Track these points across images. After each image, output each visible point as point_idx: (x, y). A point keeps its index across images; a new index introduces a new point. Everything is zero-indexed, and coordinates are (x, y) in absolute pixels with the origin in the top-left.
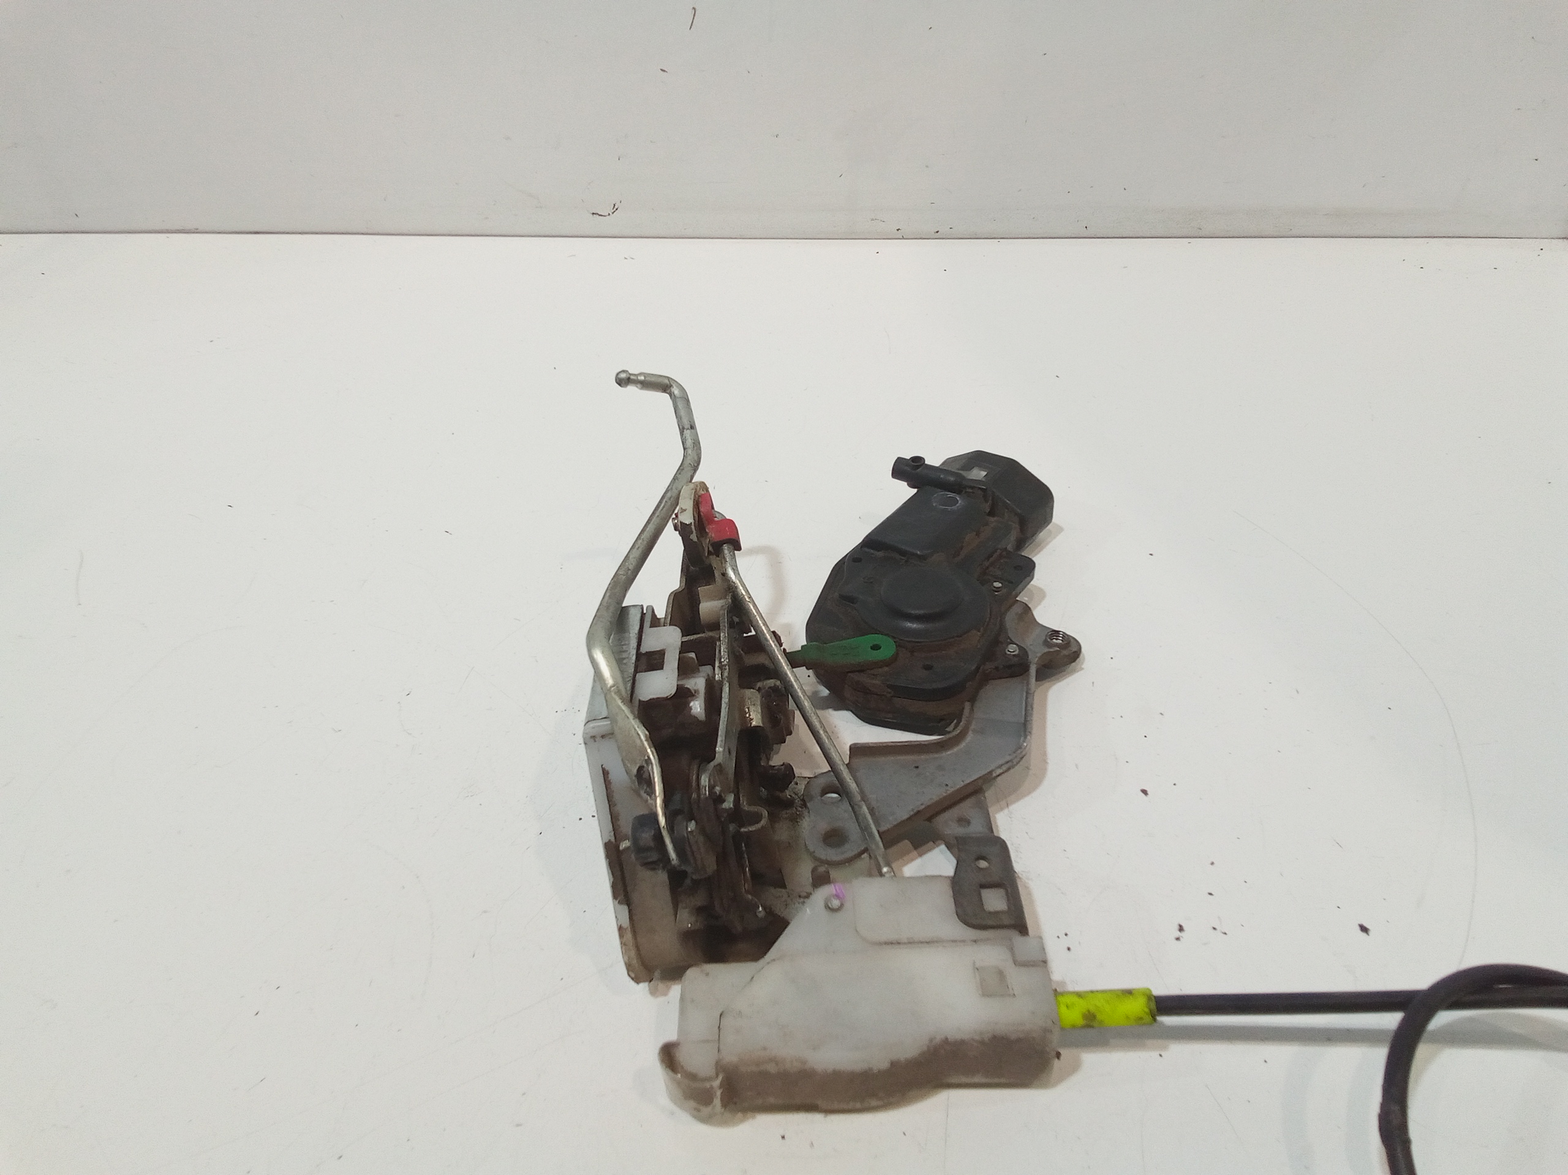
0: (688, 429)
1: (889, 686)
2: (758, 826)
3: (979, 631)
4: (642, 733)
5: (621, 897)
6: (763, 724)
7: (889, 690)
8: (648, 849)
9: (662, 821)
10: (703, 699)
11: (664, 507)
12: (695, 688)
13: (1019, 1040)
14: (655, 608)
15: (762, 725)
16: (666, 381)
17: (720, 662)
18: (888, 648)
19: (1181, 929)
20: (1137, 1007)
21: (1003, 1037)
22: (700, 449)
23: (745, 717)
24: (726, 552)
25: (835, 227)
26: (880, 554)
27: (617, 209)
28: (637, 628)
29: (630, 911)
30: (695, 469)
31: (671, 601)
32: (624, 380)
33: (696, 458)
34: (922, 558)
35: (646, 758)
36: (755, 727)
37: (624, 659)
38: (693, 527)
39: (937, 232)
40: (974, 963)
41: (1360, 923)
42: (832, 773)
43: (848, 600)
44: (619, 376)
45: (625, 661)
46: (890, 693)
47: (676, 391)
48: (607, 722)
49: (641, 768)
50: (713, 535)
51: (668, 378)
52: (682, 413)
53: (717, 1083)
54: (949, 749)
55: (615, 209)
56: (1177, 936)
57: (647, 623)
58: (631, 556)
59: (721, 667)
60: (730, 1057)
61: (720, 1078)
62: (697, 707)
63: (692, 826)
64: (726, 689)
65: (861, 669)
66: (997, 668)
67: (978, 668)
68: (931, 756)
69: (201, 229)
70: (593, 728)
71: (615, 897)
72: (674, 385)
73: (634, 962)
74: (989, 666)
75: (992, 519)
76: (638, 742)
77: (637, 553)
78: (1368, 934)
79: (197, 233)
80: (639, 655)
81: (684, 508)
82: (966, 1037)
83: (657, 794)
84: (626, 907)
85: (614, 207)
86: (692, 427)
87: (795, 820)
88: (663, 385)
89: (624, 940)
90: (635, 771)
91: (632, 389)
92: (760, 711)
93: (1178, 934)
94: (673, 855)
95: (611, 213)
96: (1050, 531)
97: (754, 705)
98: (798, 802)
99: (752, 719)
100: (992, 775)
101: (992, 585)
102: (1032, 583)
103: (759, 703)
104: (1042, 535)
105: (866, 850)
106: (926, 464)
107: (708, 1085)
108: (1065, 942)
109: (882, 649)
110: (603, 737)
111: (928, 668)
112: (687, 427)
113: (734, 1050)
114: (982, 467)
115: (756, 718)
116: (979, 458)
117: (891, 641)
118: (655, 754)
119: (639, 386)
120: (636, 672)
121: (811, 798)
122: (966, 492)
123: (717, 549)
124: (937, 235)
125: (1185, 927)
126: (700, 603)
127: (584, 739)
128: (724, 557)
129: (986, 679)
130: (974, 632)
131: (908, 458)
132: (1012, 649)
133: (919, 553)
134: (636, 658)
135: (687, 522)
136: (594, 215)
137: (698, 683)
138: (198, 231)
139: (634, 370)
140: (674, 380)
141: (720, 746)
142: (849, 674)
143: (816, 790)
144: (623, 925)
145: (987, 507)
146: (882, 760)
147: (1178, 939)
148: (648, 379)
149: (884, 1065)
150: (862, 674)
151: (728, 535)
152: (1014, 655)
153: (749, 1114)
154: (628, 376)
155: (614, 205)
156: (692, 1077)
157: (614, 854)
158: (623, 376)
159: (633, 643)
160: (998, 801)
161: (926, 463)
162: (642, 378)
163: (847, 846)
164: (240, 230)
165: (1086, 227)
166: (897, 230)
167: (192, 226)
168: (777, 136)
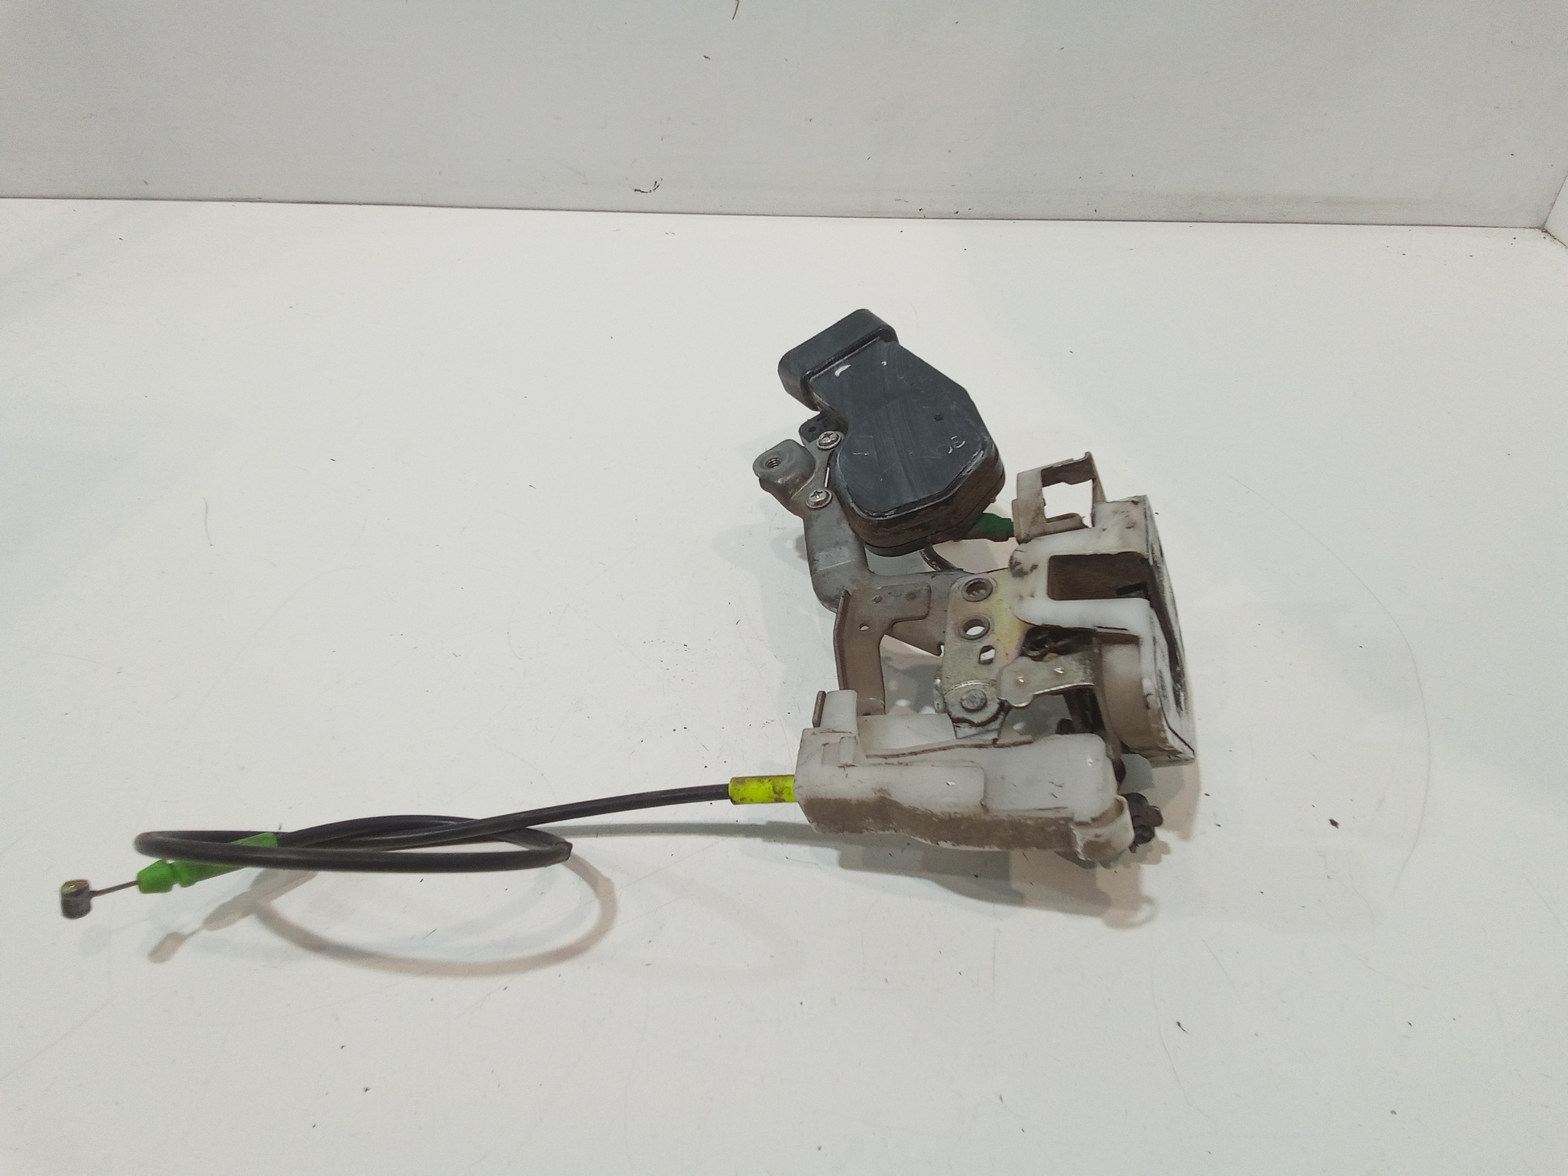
25: (861, 206)
27: (658, 186)
39: (957, 213)
41: (1331, 818)
55: (656, 186)
69: (264, 198)
78: (1337, 827)
79: (261, 201)
85: (655, 184)
95: (652, 190)
124: (957, 216)
136: (637, 192)
155: (656, 182)
164: (300, 200)
165: (1095, 211)
166: (920, 210)
167: (256, 196)
168: (810, 120)
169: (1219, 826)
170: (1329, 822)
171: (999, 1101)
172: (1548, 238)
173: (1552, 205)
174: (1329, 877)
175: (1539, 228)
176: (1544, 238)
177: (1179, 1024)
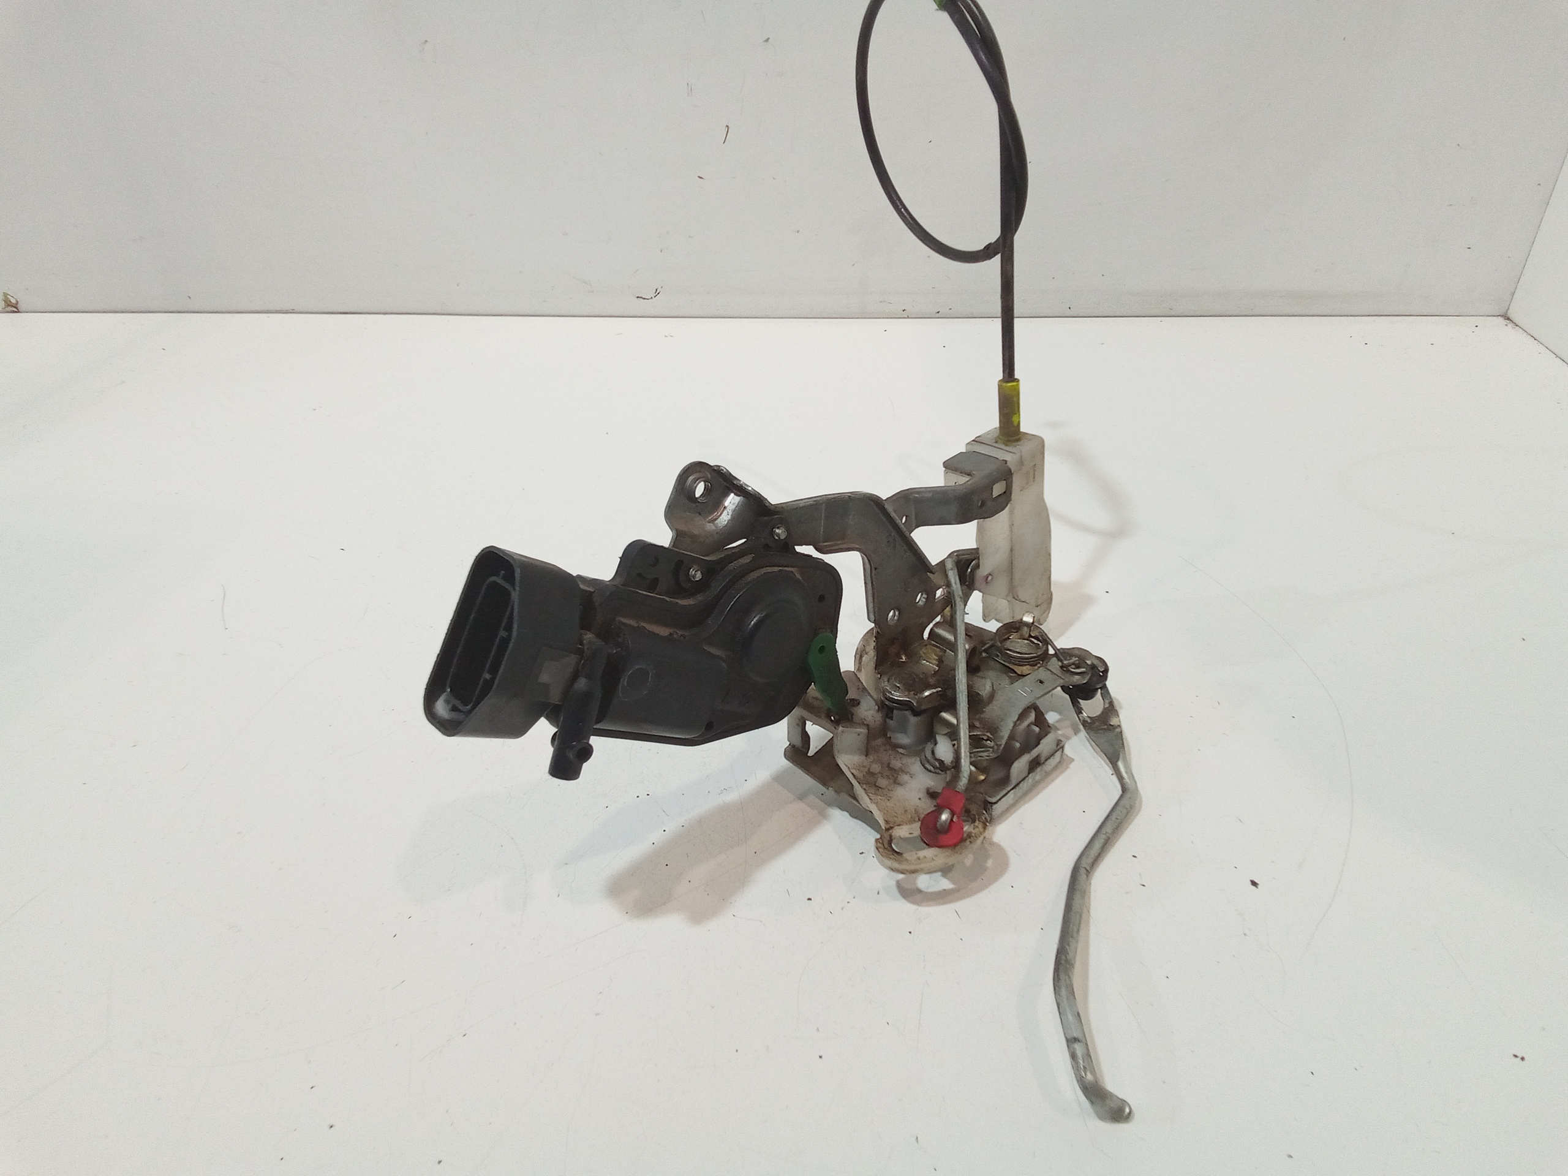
25: (848, 308)
27: (658, 294)
39: (938, 312)
41: (1252, 879)
55: (656, 294)
69: (297, 309)
78: (1257, 887)
79: (293, 313)
85: (656, 292)
95: (653, 297)
124: (938, 315)
136: (639, 299)
155: (656, 290)
164: (332, 310)
165: (1070, 308)
166: (904, 311)
167: (289, 307)
168: (798, 232)
169: (1144, 886)
170: (1250, 883)
172: (1510, 325)
173: (1513, 294)
174: (1245, 934)
175: (1502, 316)
176: (1506, 325)
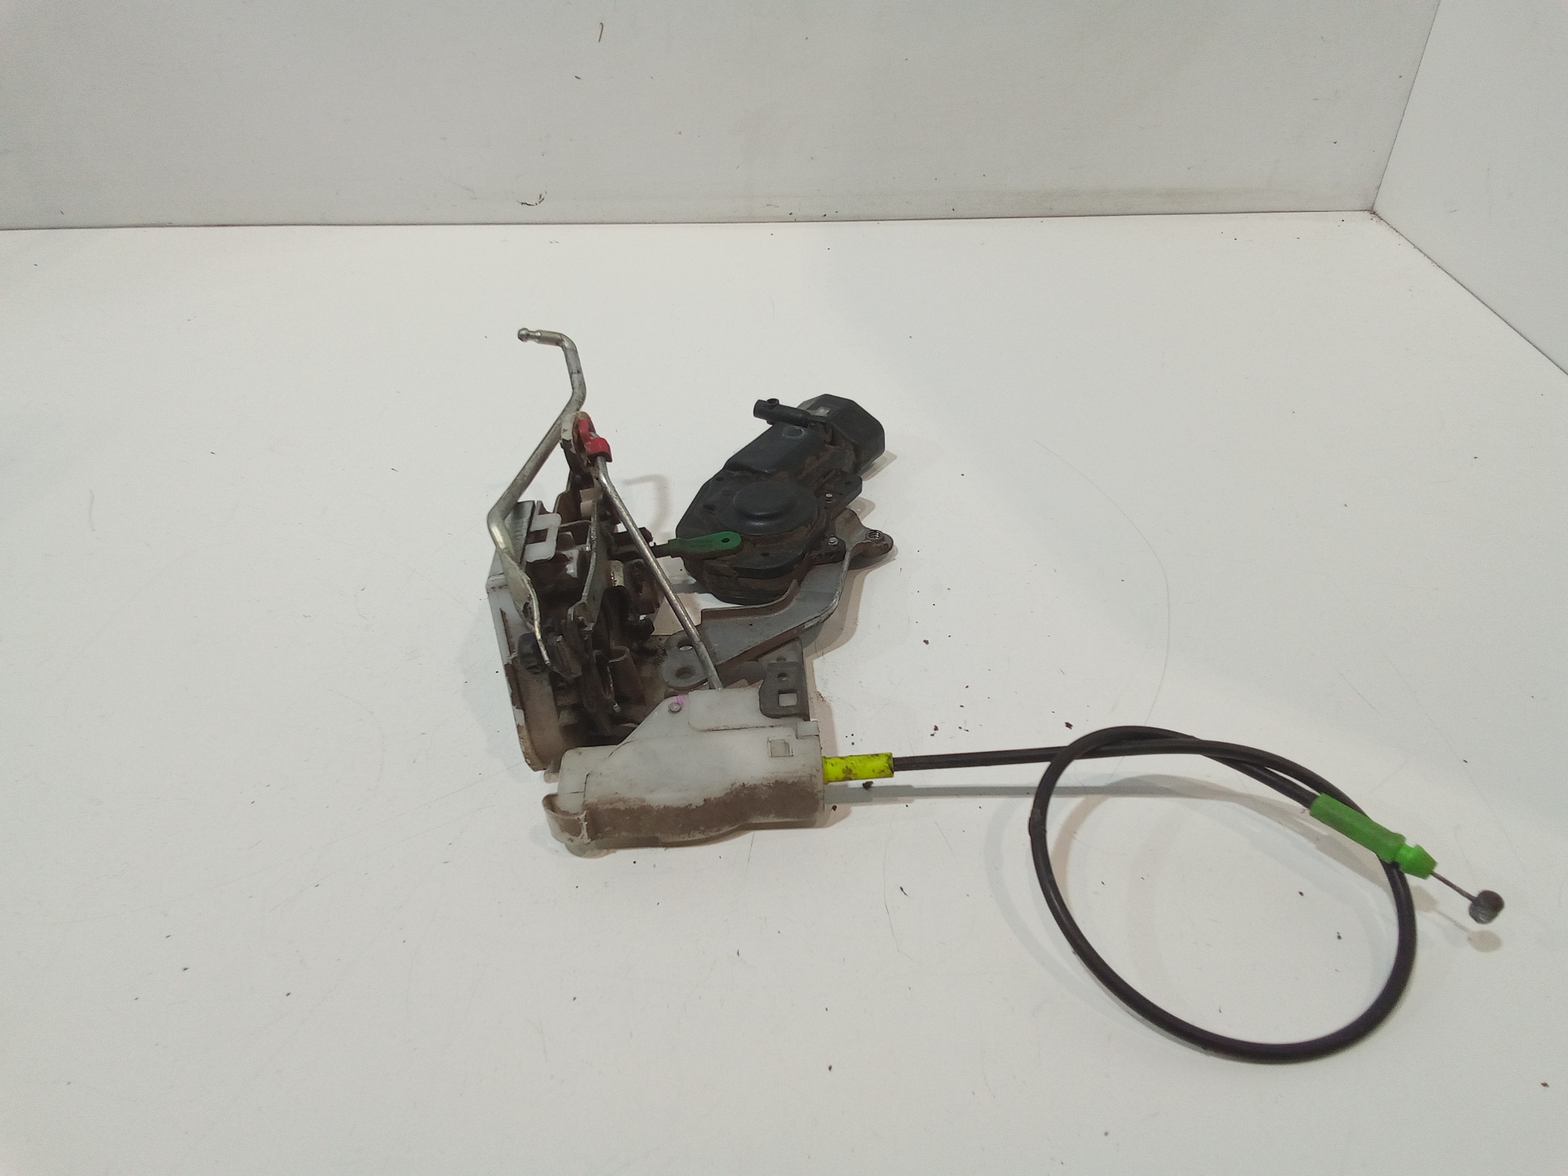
0: (575, 373)
1: (735, 569)
2: (622, 658)
3: (807, 527)
4: (526, 579)
5: (519, 704)
6: (625, 584)
7: (735, 572)
8: (528, 655)
9: (539, 636)
10: (576, 562)
11: (554, 431)
12: (571, 556)
13: (793, 784)
14: (544, 503)
15: (623, 585)
16: (559, 337)
17: (591, 538)
18: (735, 540)
19: (936, 728)
20: (882, 763)
21: (782, 781)
22: (585, 388)
23: (611, 579)
24: (599, 462)
25: (736, 212)
26: (736, 473)
27: (543, 199)
28: (529, 515)
29: (525, 714)
30: (581, 403)
31: (558, 500)
32: (525, 336)
33: (581, 395)
34: (768, 476)
35: (529, 596)
36: (618, 586)
37: (518, 536)
38: (572, 442)
39: (825, 215)
40: (768, 738)
41: (1066, 720)
42: (684, 632)
43: (710, 508)
44: (521, 333)
45: (518, 538)
46: (735, 574)
47: (566, 344)
48: (502, 577)
49: (526, 604)
50: (589, 450)
51: (560, 334)
52: (571, 361)
53: (582, 816)
54: (775, 612)
55: (541, 200)
56: (932, 733)
57: (537, 512)
58: (526, 467)
59: (591, 542)
60: (591, 799)
61: (585, 812)
62: (571, 569)
63: (560, 638)
64: (594, 556)
65: (714, 556)
66: (820, 555)
67: (803, 555)
68: (763, 617)
70: (493, 581)
71: (513, 704)
72: (564, 339)
73: (530, 751)
74: (815, 554)
75: (832, 447)
76: (523, 586)
77: (531, 465)
78: (1071, 728)
80: (529, 533)
81: (566, 429)
82: (758, 783)
83: (535, 618)
84: (522, 711)
85: (540, 198)
86: (579, 372)
87: (657, 663)
88: (556, 340)
89: (521, 735)
90: (522, 608)
91: (531, 343)
92: (622, 575)
93: (933, 732)
94: (546, 658)
95: (538, 202)
96: (885, 459)
97: (618, 571)
98: (660, 651)
99: (615, 581)
100: (804, 626)
101: (825, 496)
102: (860, 496)
103: (621, 570)
104: (877, 461)
105: (706, 680)
106: (781, 405)
107: (576, 818)
108: (851, 739)
109: (729, 542)
110: (500, 587)
111: (765, 555)
112: (575, 372)
113: (594, 796)
114: (825, 406)
115: (619, 580)
116: (826, 400)
117: (738, 536)
118: (535, 593)
119: (537, 340)
120: (526, 543)
121: (670, 648)
122: (810, 426)
123: (593, 459)
124: (824, 219)
125: (939, 727)
126: (581, 501)
127: (487, 590)
128: (598, 467)
129: (812, 564)
130: (803, 527)
131: (766, 400)
132: (833, 540)
133: (766, 471)
134: (527, 535)
135: (568, 439)
136: (524, 205)
137: (574, 553)
138: (171, 225)
139: (532, 327)
140: (566, 336)
141: (586, 592)
142: (706, 561)
143: (674, 642)
144: (521, 724)
145: (828, 438)
146: (725, 621)
147: (933, 735)
148: (544, 335)
149: (701, 803)
150: (715, 561)
151: (601, 449)
152: (834, 545)
153: (611, 850)
154: (528, 332)
155: (541, 196)
156: (565, 813)
157: (512, 672)
158: (523, 332)
159: (525, 525)
160: (816, 652)
161: (780, 403)
162: (539, 334)
163: (693, 677)
164: (209, 223)
165: (953, 210)
166: (791, 214)
168: (680, 133)
170: (1065, 725)
171: (737, 955)
172: (1375, 219)
173: (1379, 187)
175: (1369, 211)
176: (1372, 219)
177: (902, 889)
